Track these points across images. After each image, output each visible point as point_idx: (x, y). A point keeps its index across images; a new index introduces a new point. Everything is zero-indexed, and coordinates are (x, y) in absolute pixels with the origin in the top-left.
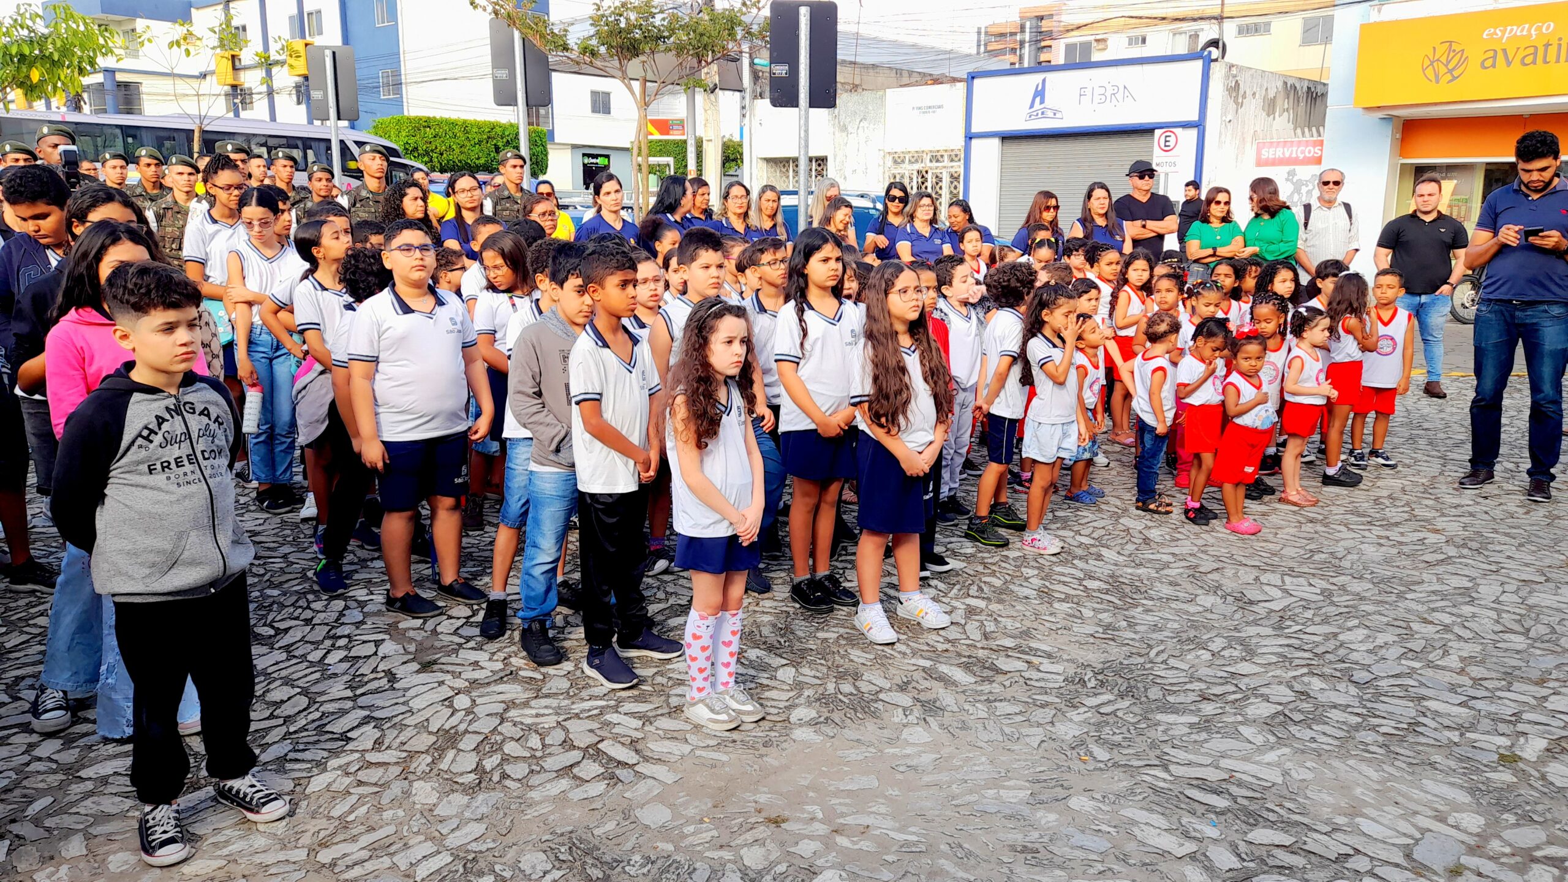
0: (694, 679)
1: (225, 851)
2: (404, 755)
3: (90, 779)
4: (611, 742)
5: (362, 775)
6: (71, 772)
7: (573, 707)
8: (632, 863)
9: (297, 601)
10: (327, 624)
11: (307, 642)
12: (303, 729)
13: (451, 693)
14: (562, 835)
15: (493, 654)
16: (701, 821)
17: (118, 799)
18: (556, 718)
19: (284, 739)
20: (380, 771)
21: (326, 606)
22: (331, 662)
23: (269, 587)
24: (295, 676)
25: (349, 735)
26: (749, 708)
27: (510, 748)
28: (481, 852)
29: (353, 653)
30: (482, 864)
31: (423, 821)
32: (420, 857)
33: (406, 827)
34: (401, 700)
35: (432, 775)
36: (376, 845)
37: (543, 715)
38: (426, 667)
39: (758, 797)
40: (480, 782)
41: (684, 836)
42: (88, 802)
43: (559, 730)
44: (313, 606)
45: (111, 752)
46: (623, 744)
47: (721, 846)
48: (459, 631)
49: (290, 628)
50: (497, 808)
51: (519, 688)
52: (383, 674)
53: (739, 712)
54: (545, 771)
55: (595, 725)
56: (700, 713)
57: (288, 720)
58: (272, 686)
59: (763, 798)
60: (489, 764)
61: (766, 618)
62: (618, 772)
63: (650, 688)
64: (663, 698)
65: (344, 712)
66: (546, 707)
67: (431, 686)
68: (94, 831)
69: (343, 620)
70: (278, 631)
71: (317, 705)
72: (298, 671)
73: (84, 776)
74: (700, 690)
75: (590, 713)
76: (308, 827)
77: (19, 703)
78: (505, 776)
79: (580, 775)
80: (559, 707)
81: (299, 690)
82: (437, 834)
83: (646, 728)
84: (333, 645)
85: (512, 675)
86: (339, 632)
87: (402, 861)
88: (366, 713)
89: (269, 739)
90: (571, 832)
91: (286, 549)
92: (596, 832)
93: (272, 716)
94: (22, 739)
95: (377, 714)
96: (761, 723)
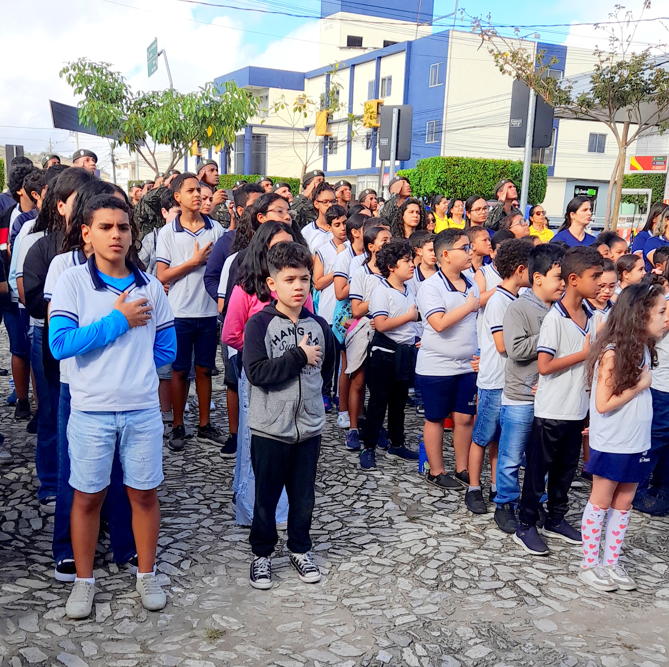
0: (586, 553)
1: (294, 589)
2: (395, 563)
3: (228, 541)
4: (524, 582)
5: (369, 568)
6: (219, 536)
7: (502, 558)
8: (526, 646)
9: (339, 472)
10: (356, 487)
11: (343, 494)
12: (338, 538)
13: (426, 536)
14: (484, 622)
15: (455, 520)
16: (577, 636)
17: (241, 553)
18: (490, 562)
19: (327, 541)
20: (380, 568)
21: (356, 477)
22: (357, 507)
23: (324, 462)
24: (335, 511)
25: (364, 546)
26: (626, 580)
27: (457, 572)
28: (434, 620)
29: (369, 505)
30: (433, 626)
31: (402, 597)
32: (398, 614)
33: (392, 598)
34: (396, 534)
35: (409, 576)
36: (374, 603)
37: (481, 559)
38: (412, 520)
39: (619, 632)
40: (438, 586)
41: (563, 641)
42: (227, 551)
43: (491, 569)
44: (348, 476)
45: (238, 530)
46: (532, 584)
47: (588, 652)
48: (435, 504)
49: (334, 485)
50: (447, 601)
51: (468, 542)
52: (386, 519)
53: (619, 582)
54: (479, 588)
55: (515, 571)
56: (589, 577)
57: (330, 532)
58: (322, 514)
59: (623, 633)
60: (444, 577)
61: (653, 532)
62: (526, 598)
63: (556, 558)
64: (565, 565)
65: (363, 535)
66: (484, 555)
67: (414, 530)
68: (231, 565)
69: (365, 486)
70: (328, 486)
71: (347, 528)
72: (338, 508)
73: (225, 539)
74: (590, 560)
75: (513, 564)
76: (338, 587)
77: (193, 499)
78: (453, 585)
79: (501, 595)
80: (493, 557)
81: (337, 518)
82: (410, 606)
83: (549, 579)
84: (358, 499)
85: (464, 534)
86: (362, 492)
87: (389, 614)
88: (375, 537)
89: (319, 540)
90: (490, 622)
91: (335, 442)
92: (506, 626)
93: (322, 529)
94: (195, 517)
95: (380, 539)
96: (633, 592)
